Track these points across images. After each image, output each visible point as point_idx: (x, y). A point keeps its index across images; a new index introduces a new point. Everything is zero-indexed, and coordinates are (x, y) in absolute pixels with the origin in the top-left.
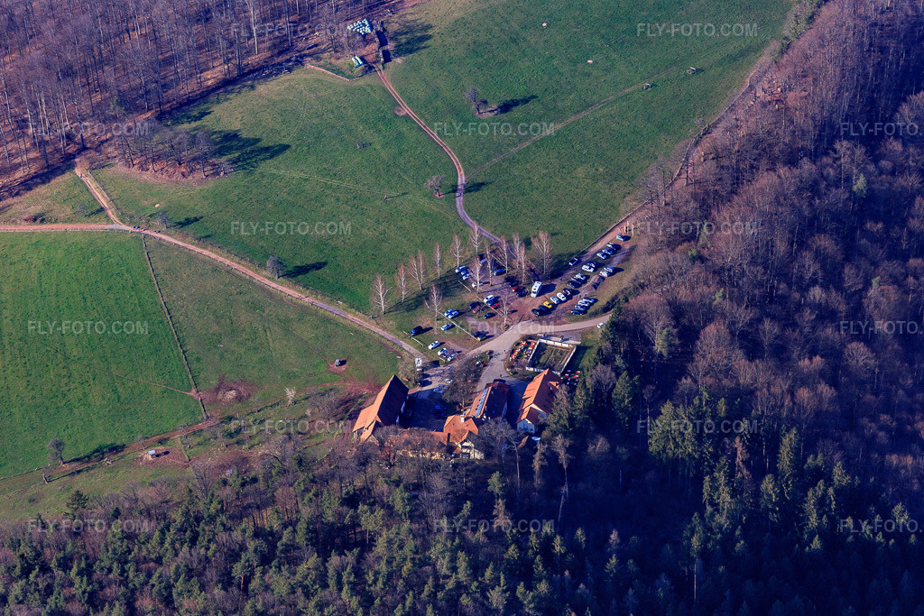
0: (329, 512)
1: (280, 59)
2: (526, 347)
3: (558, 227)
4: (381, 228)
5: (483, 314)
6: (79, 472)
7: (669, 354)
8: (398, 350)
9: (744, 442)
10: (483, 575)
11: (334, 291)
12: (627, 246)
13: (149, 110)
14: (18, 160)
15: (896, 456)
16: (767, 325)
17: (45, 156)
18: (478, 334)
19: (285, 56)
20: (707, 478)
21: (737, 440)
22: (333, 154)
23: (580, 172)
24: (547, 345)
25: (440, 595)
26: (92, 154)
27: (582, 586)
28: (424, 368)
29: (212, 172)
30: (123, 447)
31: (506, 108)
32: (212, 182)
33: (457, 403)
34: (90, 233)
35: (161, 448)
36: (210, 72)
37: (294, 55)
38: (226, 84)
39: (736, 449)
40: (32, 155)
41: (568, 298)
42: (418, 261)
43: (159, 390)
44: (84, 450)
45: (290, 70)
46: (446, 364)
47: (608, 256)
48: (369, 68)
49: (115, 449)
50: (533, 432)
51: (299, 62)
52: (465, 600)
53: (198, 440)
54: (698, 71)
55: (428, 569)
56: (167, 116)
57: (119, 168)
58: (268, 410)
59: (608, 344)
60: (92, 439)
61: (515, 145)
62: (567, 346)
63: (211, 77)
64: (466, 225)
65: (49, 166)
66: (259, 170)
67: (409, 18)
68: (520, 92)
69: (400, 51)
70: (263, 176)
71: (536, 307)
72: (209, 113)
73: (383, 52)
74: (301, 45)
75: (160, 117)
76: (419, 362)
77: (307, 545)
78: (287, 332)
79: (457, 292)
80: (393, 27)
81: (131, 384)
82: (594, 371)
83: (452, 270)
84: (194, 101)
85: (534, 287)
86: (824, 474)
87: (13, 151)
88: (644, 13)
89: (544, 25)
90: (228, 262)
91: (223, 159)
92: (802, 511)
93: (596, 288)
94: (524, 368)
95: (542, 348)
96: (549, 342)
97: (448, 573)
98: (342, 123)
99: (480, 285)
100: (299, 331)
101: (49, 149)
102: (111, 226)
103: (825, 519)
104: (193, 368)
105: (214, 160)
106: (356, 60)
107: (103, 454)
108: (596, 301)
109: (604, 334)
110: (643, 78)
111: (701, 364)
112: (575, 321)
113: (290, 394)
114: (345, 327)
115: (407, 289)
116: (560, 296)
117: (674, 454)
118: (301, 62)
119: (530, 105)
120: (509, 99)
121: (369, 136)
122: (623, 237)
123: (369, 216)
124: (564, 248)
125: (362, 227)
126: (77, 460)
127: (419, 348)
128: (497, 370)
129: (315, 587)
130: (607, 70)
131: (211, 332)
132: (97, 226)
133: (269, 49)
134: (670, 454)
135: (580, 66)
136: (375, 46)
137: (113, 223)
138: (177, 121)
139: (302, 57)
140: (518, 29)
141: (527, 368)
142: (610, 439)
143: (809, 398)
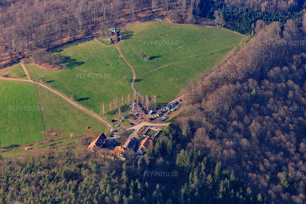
0: (72, 169)
1: (87, 37)
2: (144, 129)
3: (161, 95)
4: (108, 89)
5: (133, 118)
6: (5, 151)
7: (187, 135)
8: (106, 126)
9: (204, 164)
10: (114, 192)
11: (90, 107)
12: (180, 103)
13: (45, 48)
14: (4, 59)
15: (251, 174)
16: (218, 130)
17: (12, 58)
18: (131, 124)
19: (89, 36)
20: (191, 173)
21: (203, 163)
22: (97, 66)
23: (170, 79)
24: (151, 129)
25: (99, 196)
26: (25, 59)
27: (144, 198)
28: (113, 132)
29: (60, 68)
30: (19, 146)
31: (151, 58)
32: (60, 71)
33: (120, 143)
34: (21, 82)
35: (30, 147)
36: (65, 38)
37: (91, 36)
38: (70, 42)
39: (202, 166)
40: (8, 57)
41: (160, 116)
42: (116, 100)
43: (33, 130)
44: (7, 145)
45: (89, 40)
46: (120, 131)
47: (174, 105)
48: (113, 42)
49: (16, 146)
50: (142, 154)
51: (92, 38)
52: (106, 198)
53: (42, 146)
54: (211, 54)
55: (97, 188)
56: (50, 50)
57: (33, 64)
58: (64, 139)
59: (168, 130)
60: (10, 142)
61: (152, 69)
62: (157, 130)
63: (65, 40)
64: (133, 91)
65: (13, 61)
66: (74, 69)
67: (127, 29)
68: (156, 54)
69: (123, 38)
70: (75, 71)
71: (150, 118)
72: (63, 50)
73: (118, 38)
74: (94, 33)
75: (48, 50)
76: (112, 130)
77: (64, 178)
78: (74, 117)
79: (127, 111)
80: (122, 31)
81: (25, 127)
82: (162, 138)
83: (127, 104)
84: (59, 46)
85: (150, 112)
86: (228, 176)
87: (3, 56)
88: (199, 35)
89: (168, 35)
90: (60, 95)
91: (64, 64)
92: (219, 186)
93: (169, 114)
94: (142, 135)
95: (149, 130)
96: (152, 128)
97: (103, 189)
98: (102, 58)
99: (134, 110)
100: (78, 117)
101: (13, 56)
102: (27, 81)
103: (225, 189)
104: (44, 125)
105: (61, 64)
106: (109, 40)
107: (13, 147)
108: (168, 118)
109: (168, 127)
110: (195, 54)
111: (195, 139)
112: (161, 123)
113: (71, 135)
114: (92, 117)
115: (112, 108)
116: (158, 115)
117: (183, 165)
118: (93, 38)
119: (159, 58)
120: (153, 56)
121: (109, 62)
122: (179, 100)
123: (104, 86)
124: (161, 101)
125: (102, 88)
126: (5, 148)
127: (112, 126)
128: (135, 135)
129: (62, 189)
130: (184, 51)
131: (51, 115)
132: (23, 80)
133: (84, 33)
134: (182, 165)
135: (176, 48)
136: (116, 36)
137: (28, 80)
138: (53, 52)
139: (93, 37)
140: (159, 35)
141: (144, 135)
142: (164, 158)
143: (227, 153)
